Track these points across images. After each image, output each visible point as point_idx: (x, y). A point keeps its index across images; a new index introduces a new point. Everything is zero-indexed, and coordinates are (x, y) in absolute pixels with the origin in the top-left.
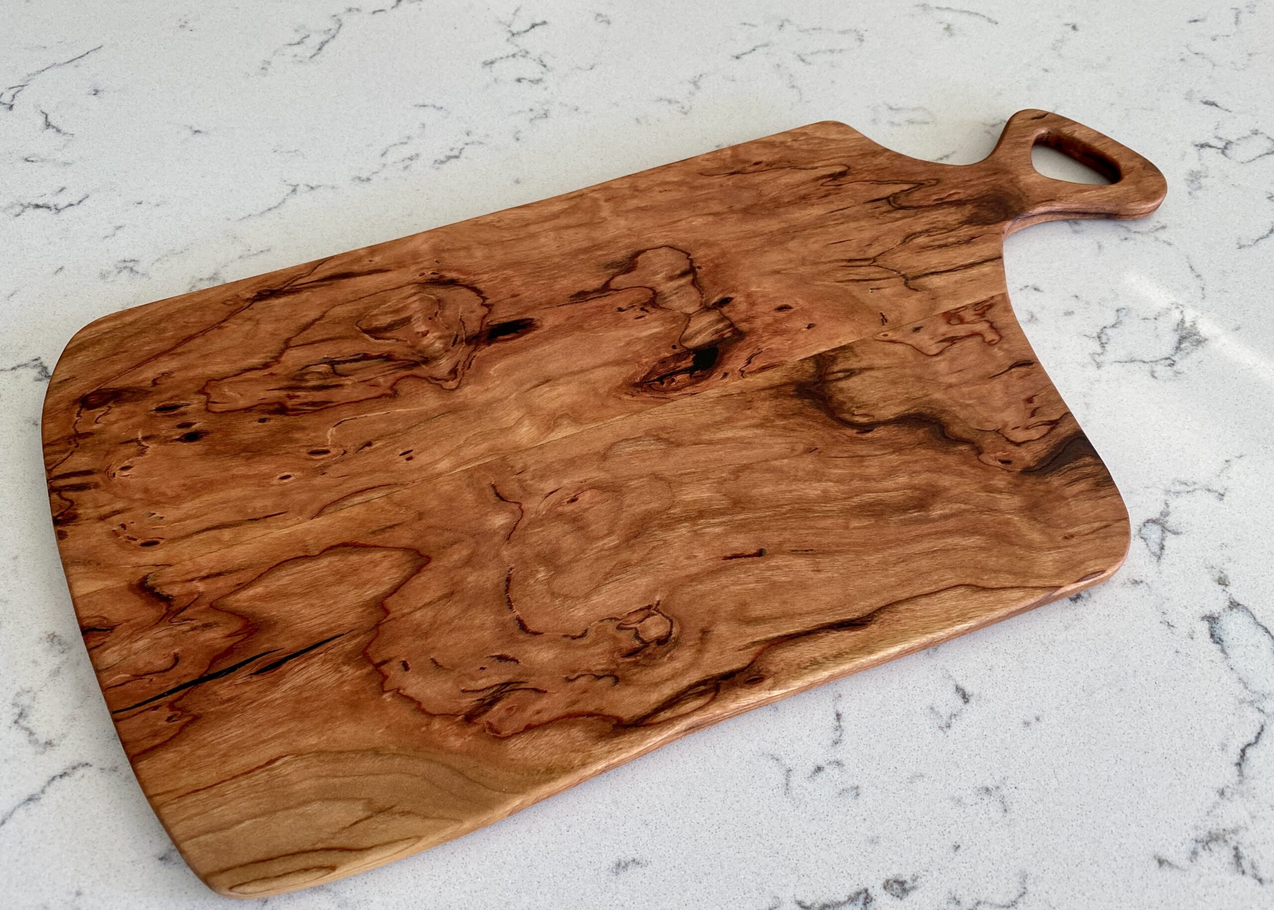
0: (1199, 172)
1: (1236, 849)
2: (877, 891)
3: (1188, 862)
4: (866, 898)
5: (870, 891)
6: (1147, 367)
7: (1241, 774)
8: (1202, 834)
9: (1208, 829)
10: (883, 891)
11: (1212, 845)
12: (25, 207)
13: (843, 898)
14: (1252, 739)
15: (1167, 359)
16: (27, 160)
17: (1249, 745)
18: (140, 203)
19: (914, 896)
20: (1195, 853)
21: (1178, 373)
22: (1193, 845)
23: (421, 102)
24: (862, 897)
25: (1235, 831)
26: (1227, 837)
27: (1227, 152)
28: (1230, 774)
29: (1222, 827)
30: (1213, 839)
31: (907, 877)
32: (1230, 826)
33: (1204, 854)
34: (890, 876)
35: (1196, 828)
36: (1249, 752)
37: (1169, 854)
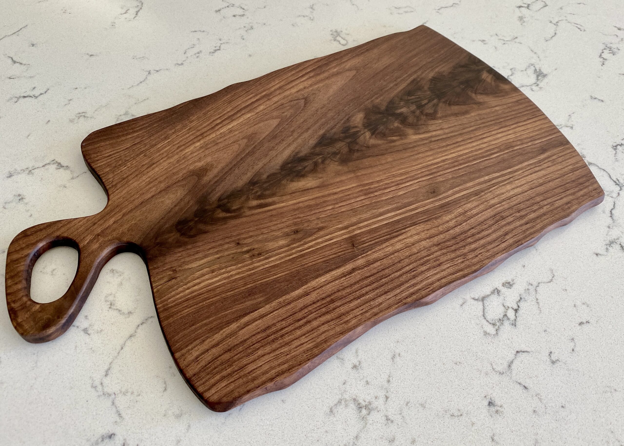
0: (522, 16)
1: (620, 244)
2: (501, 288)
3: (606, 253)
4: (498, 291)
5: (498, 288)
6: (529, 88)
7: (613, 220)
8: (608, 242)
9: (608, 240)
10: (503, 288)
11: (612, 245)
12: (18, 98)
13: (489, 293)
14: (612, 207)
15: (535, 84)
16: (10, 78)
17: (612, 209)
18: (77, 88)
19: (514, 286)
20: (607, 249)
21: (541, 88)
22: (606, 247)
23: (194, 30)
24: (496, 291)
25: (618, 239)
26: (616, 241)
27: (529, 8)
28: (609, 221)
29: (613, 238)
30: (611, 243)
31: (510, 280)
32: (616, 238)
33: (610, 249)
34: (503, 281)
35: (604, 240)
36: (613, 212)
37: (599, 251)
